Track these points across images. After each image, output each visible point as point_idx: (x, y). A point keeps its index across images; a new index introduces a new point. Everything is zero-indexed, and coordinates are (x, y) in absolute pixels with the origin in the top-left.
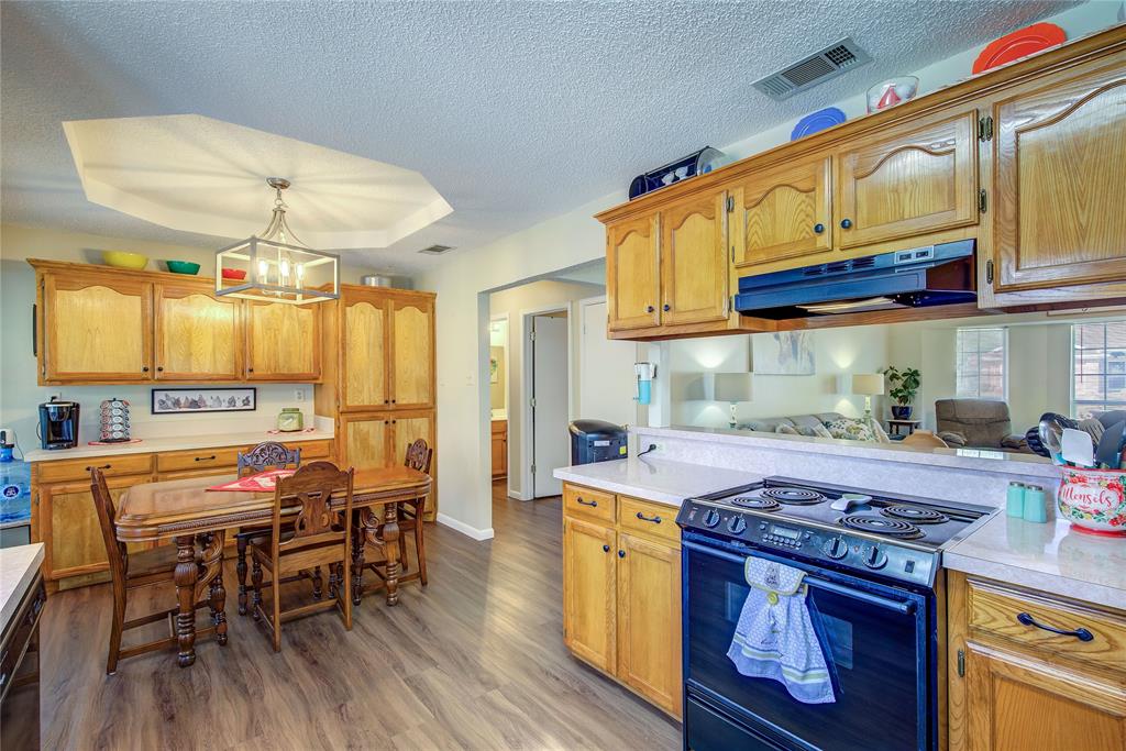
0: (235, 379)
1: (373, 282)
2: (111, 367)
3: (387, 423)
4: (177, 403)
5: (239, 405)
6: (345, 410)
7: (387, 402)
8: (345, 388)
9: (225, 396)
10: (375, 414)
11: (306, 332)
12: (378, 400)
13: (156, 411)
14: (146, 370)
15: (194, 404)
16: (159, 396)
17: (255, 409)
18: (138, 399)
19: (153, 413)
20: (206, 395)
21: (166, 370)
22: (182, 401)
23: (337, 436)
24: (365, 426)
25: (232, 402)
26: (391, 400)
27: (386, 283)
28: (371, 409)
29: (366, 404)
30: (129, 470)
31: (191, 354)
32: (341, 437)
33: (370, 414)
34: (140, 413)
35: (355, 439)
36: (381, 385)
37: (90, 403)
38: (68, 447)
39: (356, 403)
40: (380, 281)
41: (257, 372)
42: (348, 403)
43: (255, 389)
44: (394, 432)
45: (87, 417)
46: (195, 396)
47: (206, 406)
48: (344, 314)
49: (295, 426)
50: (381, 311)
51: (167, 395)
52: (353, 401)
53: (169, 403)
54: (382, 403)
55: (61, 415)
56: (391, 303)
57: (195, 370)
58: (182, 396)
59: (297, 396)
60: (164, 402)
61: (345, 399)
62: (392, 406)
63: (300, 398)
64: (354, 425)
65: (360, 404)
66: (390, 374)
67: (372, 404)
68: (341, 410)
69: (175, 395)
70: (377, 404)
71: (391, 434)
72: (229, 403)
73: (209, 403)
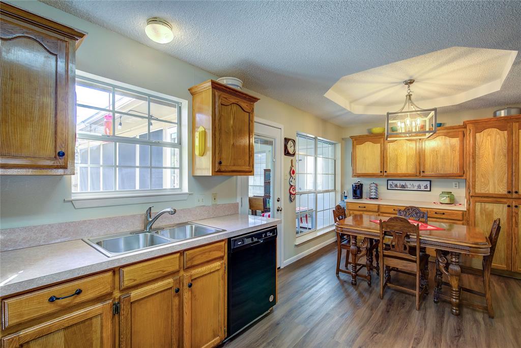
0: (416, 176)
1: (503, 113)
2: (370, 171)
3: (509, 206)
4: (396, 186)
5: (422, 188)
6: (474, 194)
7: (509, 192)
8: (474, 182)
9: (416, 183)
10: (499, 200)
11: (455, 151)
12: (502, 190)
14: (381, 172)
15: (403, 186)
16: (390, 182)
17: (430, 191)
18: (382, 183)
19: (388, 189)
20: (408, 183)
21: (388, 172)
23: (468, 210)
24: (489, 206)
25: (419, 186)
26: (514, 190)
27: (514, 112)
28: (494, 196)
29: (491, 192)
30: (370, 209)
31: (397, 165)
32: (471, 210)
33: (495, 199)
34: (383, 189)
35: (481, 213)
36: (505, 180)
37: (367, 184)
38: (358, 199)
39: (483, 192)
40: (508, 112)
41: (427, 173)
42: (477, 191)
43: (430, 181)
44: (517, 213)
45: (365, 189)
46: (403, 183)
47: (407, 188)
48: (475, 138)
49: (447, 201)
50: (506, 132)
51: (392, 182)
52: (479, 190)
53: (393, 185)
54: (505, 192)
55: (356, 188)
56: (516, 125)
57: (399, 172)
58: (398, 183)
59: (454, 185)
60: (391, 185)
61: (474, 188)
62: (514, 195)
63: (456, 187)
64: (481, 205)
65: (487, 192)
66: (514, 174)
67: (496, 193)
68: (471, 194)
69: (395, 182)
70: (500, 193)
71: (514, 214)
72: (418, 187)
73: (409, 186)
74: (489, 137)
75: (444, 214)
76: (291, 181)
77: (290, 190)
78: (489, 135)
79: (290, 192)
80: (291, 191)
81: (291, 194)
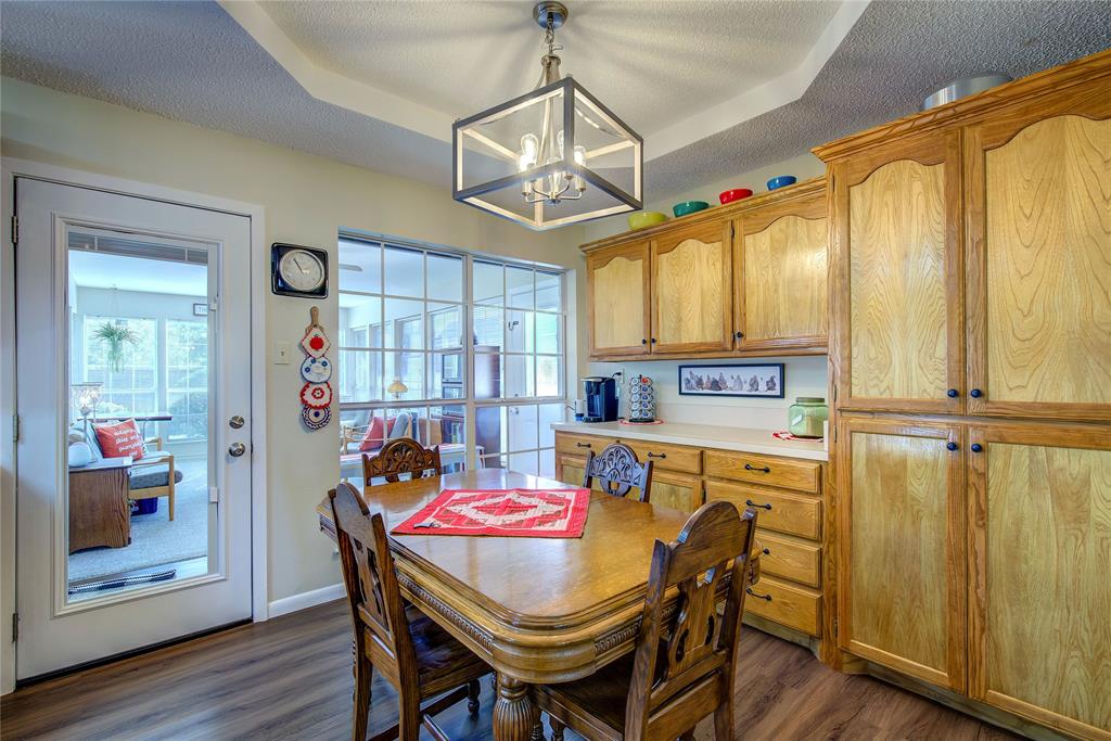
1: (943, 97)
2: (623, 342)
3: (954, 447)
4: (700, 382)
5: (763, 389)
6: (846, 404)
7: (954, 394)
8: (848, 360)
12: (931, 385)
13: (683, 391)
14: (644, 342)
15: (716, 385)
17: (784, 396)
19: (680, 393)
21: (663, 341)
22: (705, 381)
23: (833, 457)
24: (894, 446)
25: (754, 383)
26: (970, 388)
28: (908, 408)
29: (897, 395)
31: (681, 320)
32: (840, 459)
35: (870, 471)
36: (941, 350)
39: (874, 394)
40: (962, 89)
41: (750, 338)
42: (855, 392)
43: (782, 367)
44: (983, 476)
46: (715, 374)
47: (726, 388)
48: (846, 205)
49: (806, 427)
50: (941, 168)
51: (691, 373)
52: (866, 386)
53: (693, 382)
54: (942, 394)
56: (974, 136)
57: (686, 339)
60: (687, 379)
61: (846, 383)
62: (973, 405)
64: (868, 440)
65: (886, 396)
66: (970, 324)
67: (915, 397)
68: (838, 405)
69: (698, 372)
70: (927, 397)
71: (972, 478)
72: (752, 385)
73: (730, 384)
74: (889, 197)
75: (767, 471)
76: (308, 370)
77: (302, 394)
78: (888, 187)
79: (304, 402)
80: (308, 397)
81: (307, 406)
